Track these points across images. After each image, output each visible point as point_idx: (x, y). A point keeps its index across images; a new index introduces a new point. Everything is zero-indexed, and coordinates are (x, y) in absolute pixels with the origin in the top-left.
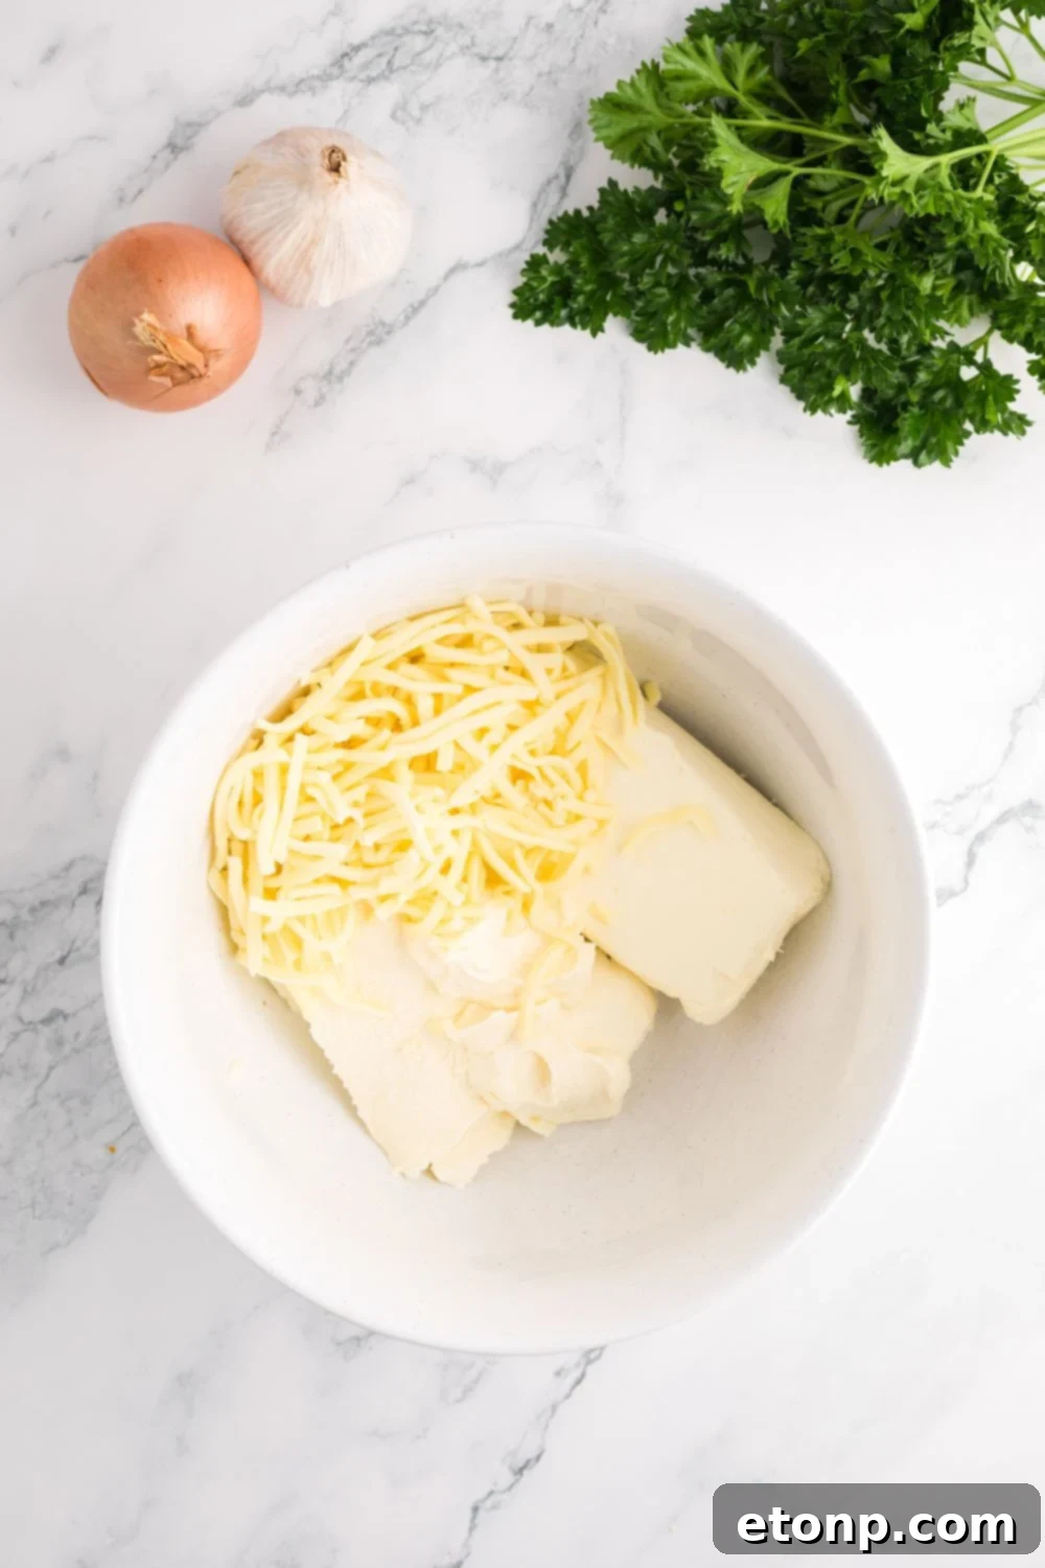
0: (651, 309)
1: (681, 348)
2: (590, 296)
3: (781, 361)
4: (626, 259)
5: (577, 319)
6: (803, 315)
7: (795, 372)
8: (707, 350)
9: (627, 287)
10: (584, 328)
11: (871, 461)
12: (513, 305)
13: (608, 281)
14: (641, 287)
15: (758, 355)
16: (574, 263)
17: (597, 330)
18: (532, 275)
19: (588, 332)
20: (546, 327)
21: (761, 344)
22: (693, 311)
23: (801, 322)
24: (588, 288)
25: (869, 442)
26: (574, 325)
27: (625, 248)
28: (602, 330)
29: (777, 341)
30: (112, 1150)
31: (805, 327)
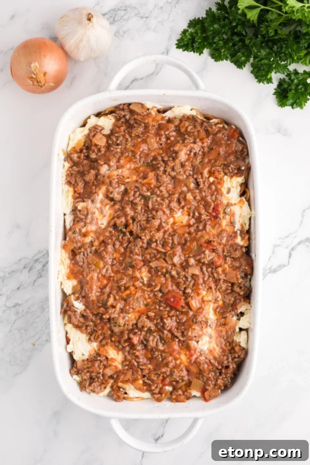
0: (217, 48)
1: (225, 61)
2: (200, 43)
3: (252, 67)
4: (211, 32)
5: (195, 50)
6: (260, 52)
7: (256, 70)
8: (232, 62)
9: (210, 41)
10: (197, 53)
11: (279, 106)
12: (176, 44)
13: (205, 39)
14: (215, 41)
15: (246, 63)
16: (196, 33)
17: (201, 53)
18: (183, 35)
19: (198, 54)
20: (186, 52)
21: (247, 60)
22: (229, 49)
23: (259, 54)
24: (199, 41)
25: (279, 100)
26: (194, 52)
27: (212, 29)
28: (202, 53)
29: (252, 60)
30: (34, 345)
31: (260, 55)
